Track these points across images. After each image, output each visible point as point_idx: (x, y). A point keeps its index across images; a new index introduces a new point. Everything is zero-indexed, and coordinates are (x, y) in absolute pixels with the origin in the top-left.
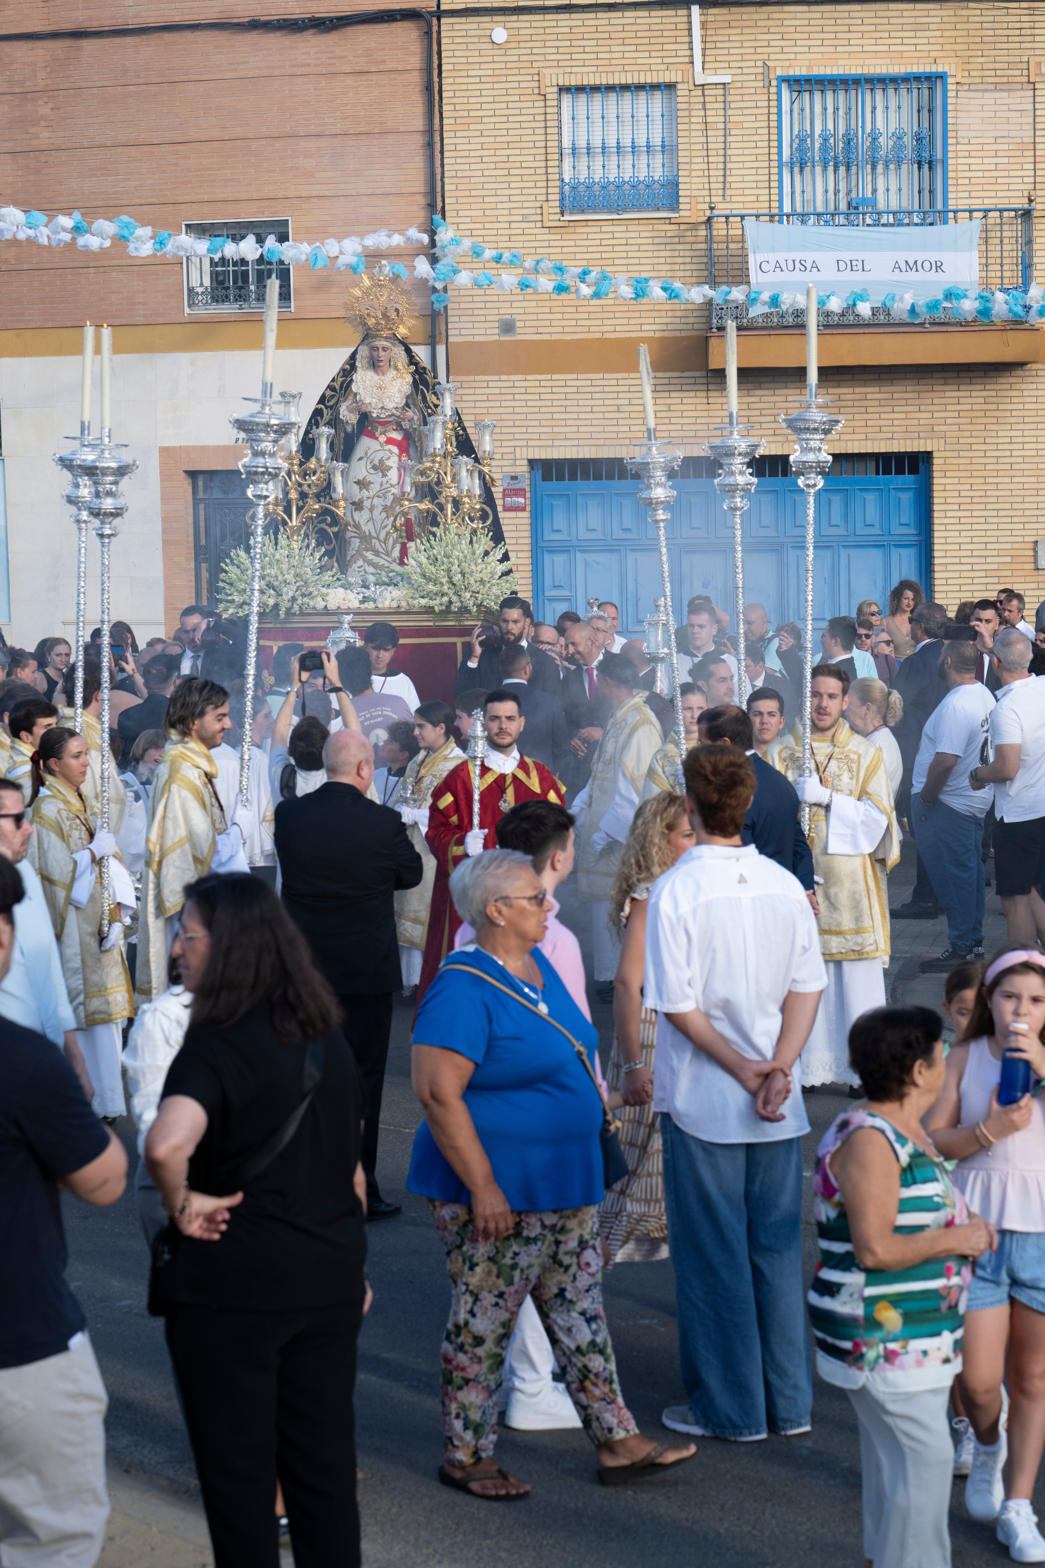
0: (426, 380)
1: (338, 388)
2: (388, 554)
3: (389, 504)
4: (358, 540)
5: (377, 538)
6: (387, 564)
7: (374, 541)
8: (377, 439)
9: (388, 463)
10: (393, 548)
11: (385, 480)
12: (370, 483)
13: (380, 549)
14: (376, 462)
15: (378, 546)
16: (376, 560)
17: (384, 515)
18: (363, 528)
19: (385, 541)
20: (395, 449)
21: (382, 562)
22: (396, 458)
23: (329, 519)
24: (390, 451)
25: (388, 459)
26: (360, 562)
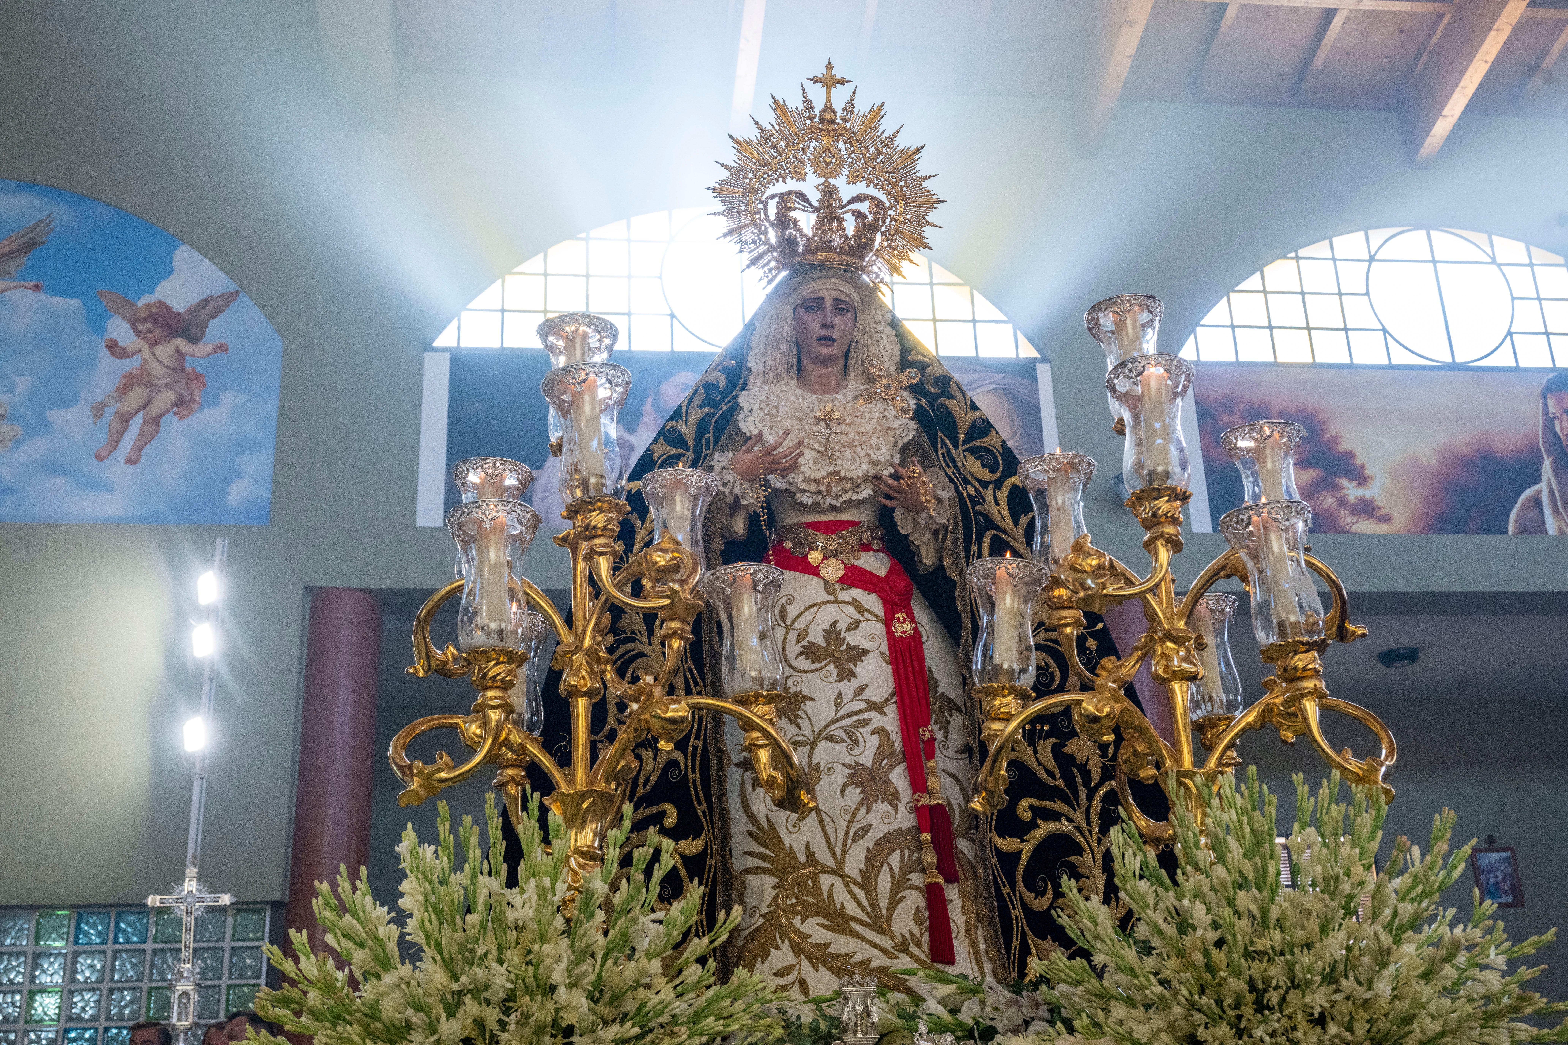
0: (949, 414)
1: (689, 437)
2: (880, 923)
3: (867, 760)
4: (770, 881)
5: (838, 871)
6: (879, 960)
7: (826, 881)
8: (814, 571)
9: (853, 638)
10: (894, 902)
11: (848, 688)
12: (801, 698)
13: (852, 909)
14: (816, 637)
15: (841, 896)
16: (841, 944)
17: (854, 795)
18: (787, 840)
19: (868, 881)
20: (872, 601)
21: (862, 952)
22: (878, 628)
23: (671, 810)
24: (855, 604)
25: (855, 625)
26: (782, 956)
